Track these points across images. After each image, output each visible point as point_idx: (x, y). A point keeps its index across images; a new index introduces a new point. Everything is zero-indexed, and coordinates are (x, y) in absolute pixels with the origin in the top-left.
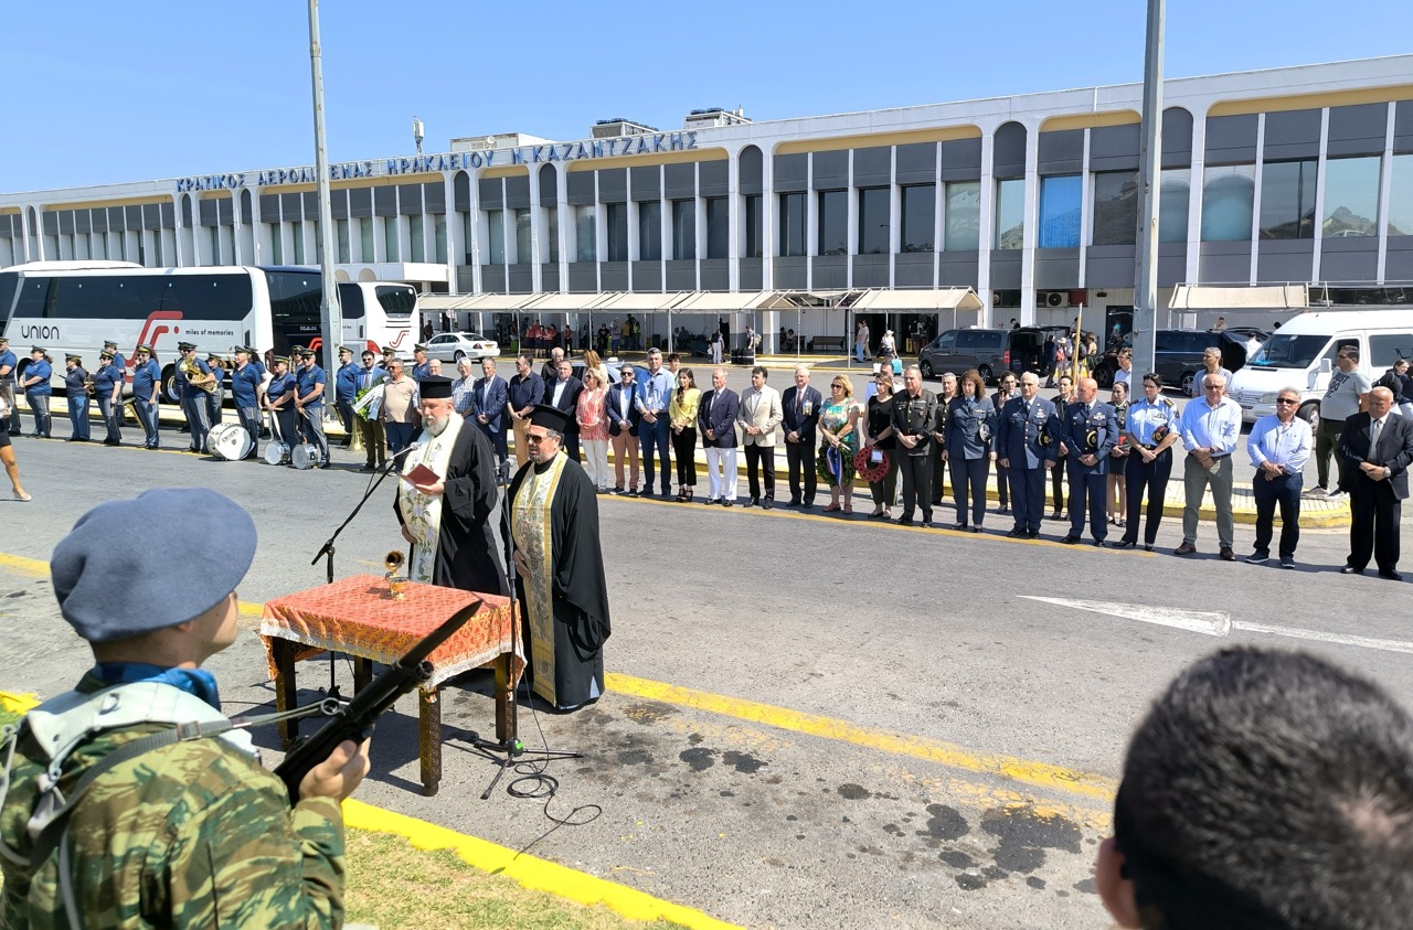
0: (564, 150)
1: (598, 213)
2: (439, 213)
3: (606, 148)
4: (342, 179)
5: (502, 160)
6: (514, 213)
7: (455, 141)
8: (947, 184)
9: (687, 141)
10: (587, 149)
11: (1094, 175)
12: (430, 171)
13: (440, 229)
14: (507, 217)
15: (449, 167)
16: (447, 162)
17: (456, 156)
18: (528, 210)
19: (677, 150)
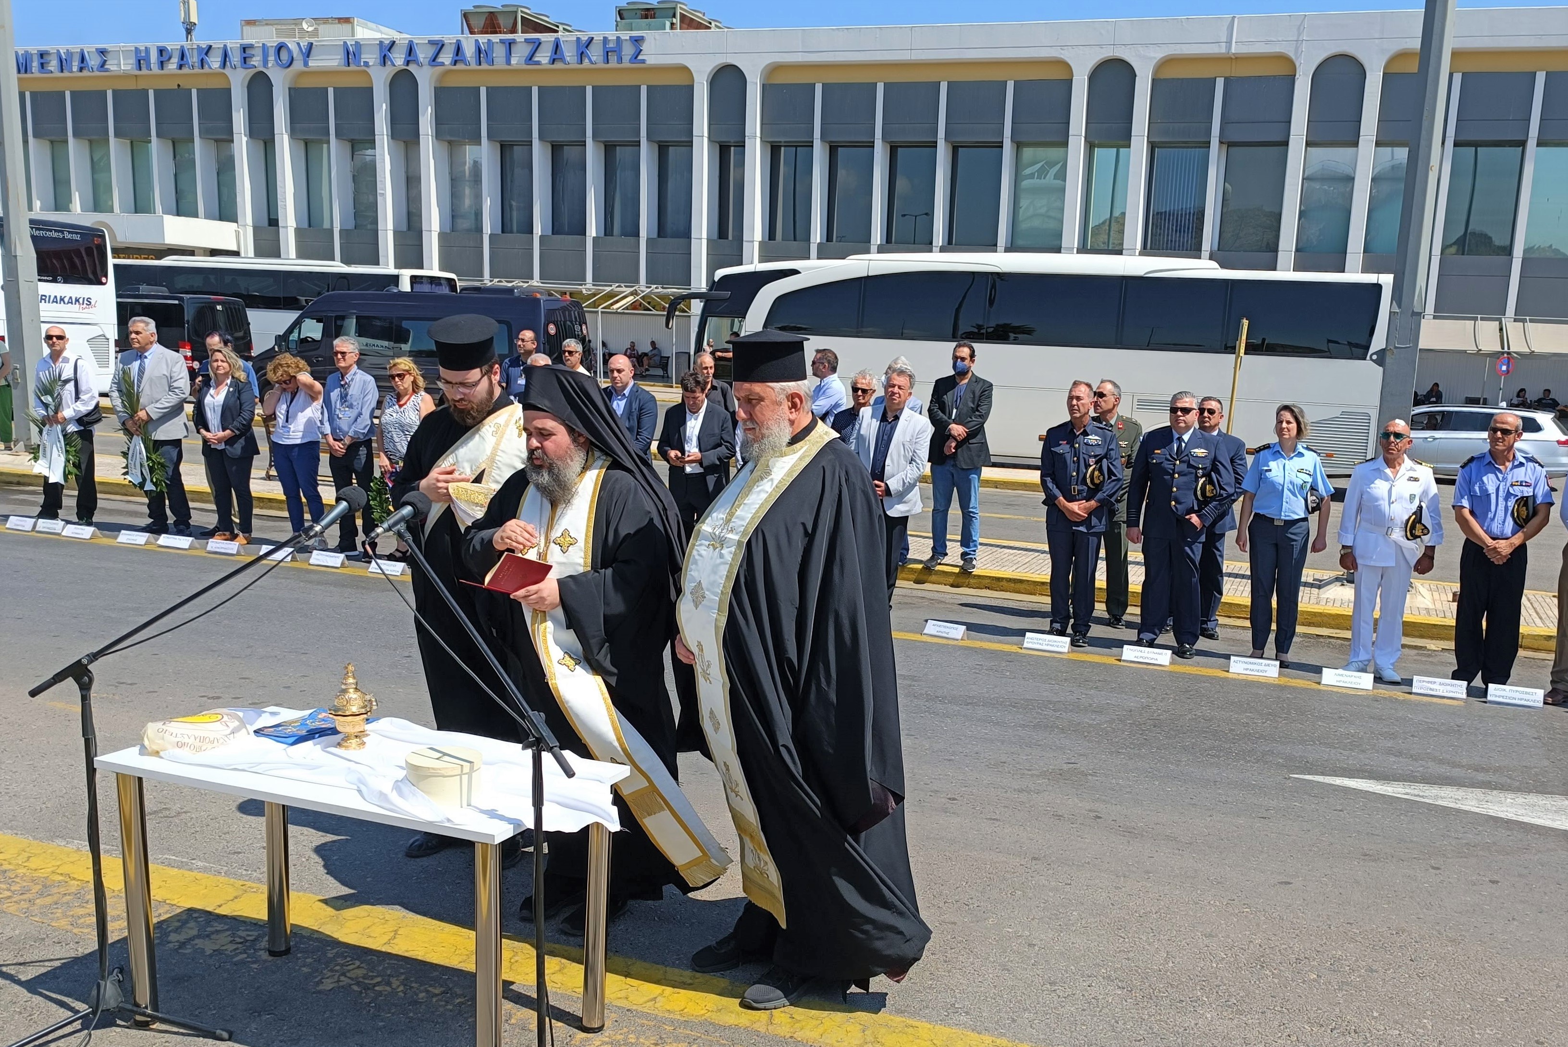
0: (431, 51)
1: (486, 156)
2: (223, 140)
3: (499, 52)
4: (58, 73)
5: (328, 60)
6: (348, 146)
7: (250, 23)
8: (1019, 145)
9: (628, 51)
10: (469, 51)
11: (1225, 147)
12: (206, 69)
13: (226, 164)
14: (336, 153)
15: (238, 64)
16: (235, 58)
17: (251, 46)
18: (372, 143)
19: (613, 63)
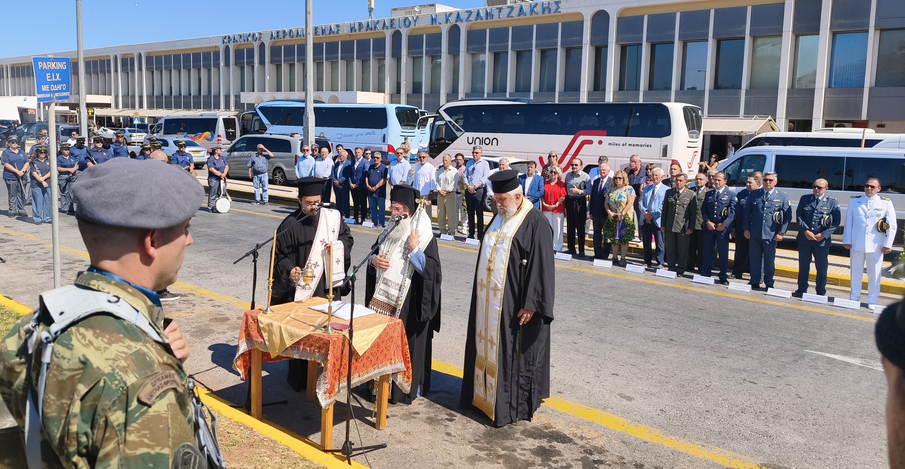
0: (467, 15)
1: (487, 58)
2: (381, 59)
3: (496, 13)
4: (321, 36)
5: (424, 23)
6: (430, 58)
7: (394, 10)
8: (755, 37)
9: (553, 8)
10: (483, 14)
11: (878, 32)
12: (377, 31)
13: (381, 68)
14: (425, 62)
15: (389, 27)
16: (388, 24)
17: (394, 20)
18: (440, 57)
19: (546, 14)
